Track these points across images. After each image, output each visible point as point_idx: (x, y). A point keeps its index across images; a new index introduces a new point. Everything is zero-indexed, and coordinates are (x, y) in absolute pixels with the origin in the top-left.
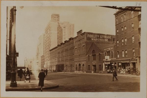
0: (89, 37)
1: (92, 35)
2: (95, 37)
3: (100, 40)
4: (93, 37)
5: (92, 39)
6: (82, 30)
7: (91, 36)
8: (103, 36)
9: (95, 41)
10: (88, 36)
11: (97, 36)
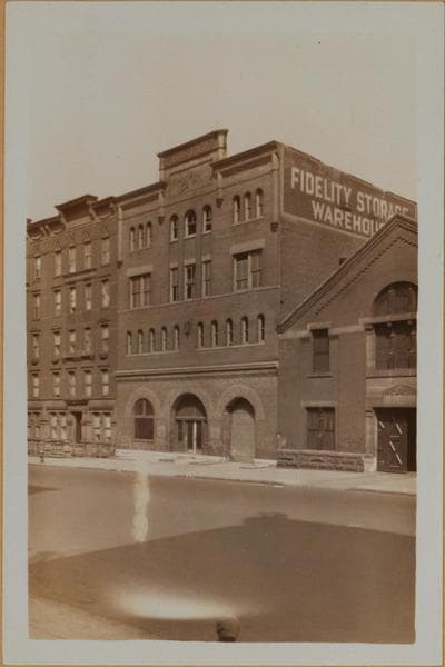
0: (298, 185)
1: (314, 175)
2: (333, 200)
3: (355, 223)
4: (320, 192)
5: (317, 209)
6: (225, 133)
7: (311, 184)
8: (371, 202)
9: (328, 223)
10: (294, 179)
11: (342, 190)
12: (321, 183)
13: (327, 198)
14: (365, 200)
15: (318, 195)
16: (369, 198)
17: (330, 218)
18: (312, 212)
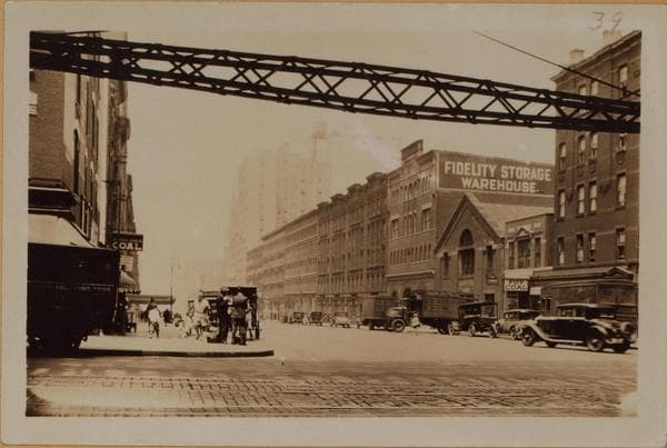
0: (451, 171)
1: (464, 162)
2: (480, 174)
3: (499, 185)
4: (470, 171)
5: (466, 182)
6: (421, 142)
7: (461, 168)
8: (515, 171)
9: (475, 188)
10: (447, 168)
11: (488, 168)
12: (470, 167)
13: (474, 174)
14: (509, 171)
15: (466, 173)
16: (512, 168)
17: (477, 185)
18: (461, 184)
